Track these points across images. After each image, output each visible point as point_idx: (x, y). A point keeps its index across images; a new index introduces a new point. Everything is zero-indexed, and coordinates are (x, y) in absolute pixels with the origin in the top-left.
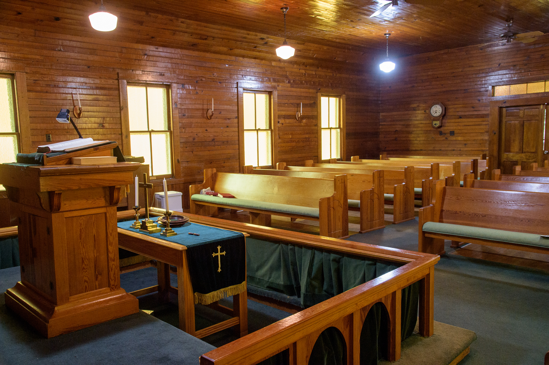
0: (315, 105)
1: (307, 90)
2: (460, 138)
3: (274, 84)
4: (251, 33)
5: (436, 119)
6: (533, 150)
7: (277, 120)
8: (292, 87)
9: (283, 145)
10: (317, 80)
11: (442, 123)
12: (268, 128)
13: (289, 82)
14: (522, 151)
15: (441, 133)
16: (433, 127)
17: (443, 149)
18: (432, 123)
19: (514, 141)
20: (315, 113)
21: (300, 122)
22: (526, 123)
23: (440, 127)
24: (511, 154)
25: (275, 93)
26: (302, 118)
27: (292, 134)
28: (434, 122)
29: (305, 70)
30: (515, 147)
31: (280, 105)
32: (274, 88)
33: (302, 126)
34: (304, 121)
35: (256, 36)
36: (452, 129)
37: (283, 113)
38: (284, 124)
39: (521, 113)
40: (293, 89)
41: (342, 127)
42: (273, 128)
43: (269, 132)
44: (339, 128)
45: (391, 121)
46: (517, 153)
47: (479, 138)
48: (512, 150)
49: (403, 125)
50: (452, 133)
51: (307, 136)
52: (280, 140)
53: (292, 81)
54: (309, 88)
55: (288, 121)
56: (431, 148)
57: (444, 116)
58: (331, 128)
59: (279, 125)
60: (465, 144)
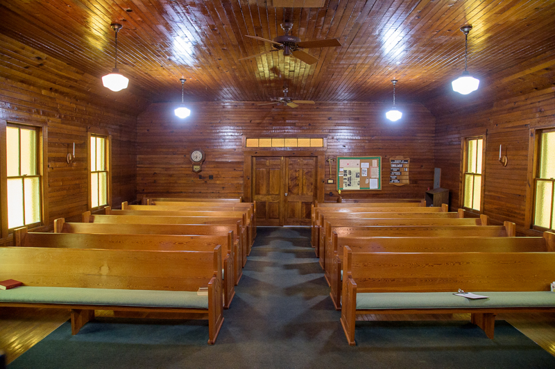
0: (84, 146)
1: (78, 128)
2: (218, 182)
3: (44, 118)
4: (27, 47)
5: (197, 164)
6: (277, 193)
7: (47, 163)
8: (62, 123)
9: (54, 194)
10: (87, 117)
11: (201, 168)
12: (35, 174)
13: (60, 117)
14: (268, 193)
15: (201, 177)
16: (193, 171)
17: (202, 191)
18: (193, 168)
19: (262, 185)
20: (85, 155)
21: (71, 166)
22: (271, 171)
23: (200, 171)
24: (261, 196)
25: (46, 130)
26: (73, 160)
27: (62, 180)
28: (195, 167)
29: (76, 104)
30: (264, 190)
31: (50, 144)
32: (45, 123)
33: (72, 170)
34: (75, 164)
35: (33, 53)
36: (211, 173)
37: (53, 155)
38: (54, 169)
39: (268, 162)
40: (63, 126)
41: (108, 170)
42: (42, 174)
43: (37, 179)
44: (105, 171)
45: (150, 164)
46: (265, 195)
47: (236, 182)
48: (261, 192)
49: (163, 168)
50: (211, 177)
51: (77, 182)
52: (50, 189)
53: (63, 116)
54: (80, 126)
55: (58, 164)
56: (192, 191)
57: (203, 161)
58: (98, 172)
59: (49, 170)
60: (223, 188)
